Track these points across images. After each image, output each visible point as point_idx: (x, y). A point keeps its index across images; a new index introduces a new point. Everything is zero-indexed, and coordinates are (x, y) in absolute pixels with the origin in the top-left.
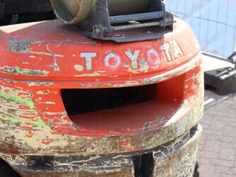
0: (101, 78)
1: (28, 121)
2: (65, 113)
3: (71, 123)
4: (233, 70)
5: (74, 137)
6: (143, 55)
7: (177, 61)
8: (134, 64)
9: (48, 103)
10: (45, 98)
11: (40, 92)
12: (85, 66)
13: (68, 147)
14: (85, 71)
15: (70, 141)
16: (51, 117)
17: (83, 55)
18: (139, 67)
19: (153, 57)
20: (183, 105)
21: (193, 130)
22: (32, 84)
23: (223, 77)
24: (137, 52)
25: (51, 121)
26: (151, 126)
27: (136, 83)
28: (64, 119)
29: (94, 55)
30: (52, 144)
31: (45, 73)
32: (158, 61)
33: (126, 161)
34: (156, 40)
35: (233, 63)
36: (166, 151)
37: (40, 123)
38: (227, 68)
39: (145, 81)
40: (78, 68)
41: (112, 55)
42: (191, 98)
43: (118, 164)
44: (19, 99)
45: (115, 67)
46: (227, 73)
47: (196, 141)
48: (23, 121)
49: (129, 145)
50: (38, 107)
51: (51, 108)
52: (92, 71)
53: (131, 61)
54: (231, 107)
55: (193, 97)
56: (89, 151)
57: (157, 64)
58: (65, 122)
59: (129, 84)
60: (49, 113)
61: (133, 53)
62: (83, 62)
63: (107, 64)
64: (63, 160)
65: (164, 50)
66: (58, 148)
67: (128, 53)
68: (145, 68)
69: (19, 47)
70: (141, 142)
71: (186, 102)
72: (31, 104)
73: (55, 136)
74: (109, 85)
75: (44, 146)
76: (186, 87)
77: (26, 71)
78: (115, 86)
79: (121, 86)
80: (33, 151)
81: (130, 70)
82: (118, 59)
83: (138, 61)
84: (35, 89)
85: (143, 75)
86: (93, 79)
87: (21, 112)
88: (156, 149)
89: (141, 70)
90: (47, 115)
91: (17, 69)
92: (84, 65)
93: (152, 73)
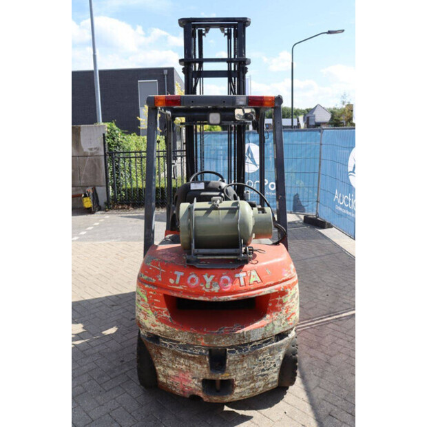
0: (185, 292)
1: (145, 309)
2: (166, 309)
3: (169, 317)
5: (168, 327)
6: (217, 280)
8: (208, 285)
9: (155, 300)
10: (154, 297)
11: (151, 293)
12: (175, 281)
13: (165, 332)
14: (175, 284)
15: (166, 328)
16: (157, 310)
17: (176, 273)
18: (211, 287)
19: (226, 282)
20: (264, 319)
22: (146, 286)
24: (212, 277)
25: (157, 312)
27: (207, 299)
28: (165, 313)
29: (182, 274)
30: (156, 328)
31: (154, 280)
32: (230, 285)
33: (204, 351)
34: (234, 269)
37: (150, 312)
39: (215, 298)
40: (172, 281)
41: (194, 276)
42: (274, 315)
43: (197, 352)
44: (141, 294)
45: (194, 285)
48: (143, 309)
49: (203, 341)
50: (149, 301)
51: (157, 304)
52: (178, 285)
53: (206, 283)
55: (276, 313)
56: (177, 338)
57: (228, 287)
58: (165, 315)
59: (201, 298)
60: (156, 307)
61: (209, 277)
62: (174, 277)
63: (189, 282)
64: (165, 339)
65: (239, 278)
66: (159, 331)
67: (206, 277)
68: (216, 289)
69: (147, 261)
70: (212, 341)
71: (268, 315)
72: (146, 299)
73: (158, 323)
74: (188, 297)
75: (152, 328)
76: (270, 305)
77: (146, 277)
78: (192, 298)
79: (196, 299)
80: (148, 329)
81: (204, 288)
82: (197, 279)
83: (211, 283)
84: (148, 290)
85: (213, 294)
86: (178, 291)
88: (229, 347)
89: (212, 290)
90: (154, 308)
91: (143, 276)
92: (175, 279)
93: (221, 293)
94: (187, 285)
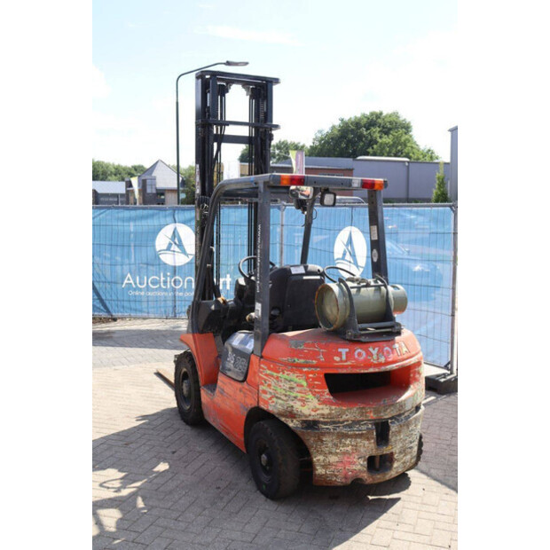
0: (353, 366)
1: (303, 395)
2: (327, 391)
3: (331, 398)
4: (449, 375)
5: (333, 407)
6: (381, 351)
7: (405, 356)
8: (375, 357)
9: (316, 383)
10: (314, 379)
11: (311, 375)
12: (341, 358)
13: (330, 414)
14: (341, 361)
15: (331, 410)
16: (319, 392)
17: (340, 350)
18: (378, 359)
19: (388, 352)
20: (410, 389)
21: (418, 408)
22: (305, 370)
23: (442, 380)
24: (377, 349)
25: (319, 395)
26: (387, 401)
27: (377, 370)
28: (327, 394)
29: (347, 350)
30: (319, 412)
31: (315, 362)
32: (391, 355)
33: (370, 426)
34: (389, 341)
35: (448, 369)
36: (398, 420)
37: (310, 396)
38: (444, 374)
39: (383, 369)
40: (337, 359)
41: (360, 350)
42: (416, 384)
43: (364, 427)
44: (297, 380)
45: (362, 358)
46: (444, 378)
47: (420, 416)
48: (299, 395)
49: (372, 414)
50: (309, 385)
51: (318, 386)
52: (346, 361)
53: (372, 355)
54: (448, 403)
56: (344, 417)
57: (391, 357)
58: (328, 397)
59: (371, 370)
60: (317, 390)
61: (374, 350)
62: (340, 355)
63: (356, 356)
64: (325, 423)
65: (395, 348)
66: (323, 415)
67: (371, 349)
68: (382, 360)
69: (297, 345)
70: (380, 412)
71: (412, 386)
72: (305, 384)
73: (321, 406)
74: (358, 371)
75: (313, 413)
76: (412, 375)
77: (302, 361)
78: (362, 371)
79: (366, 371)
80: (306, 416)
81: (372, 361)
82: (364, 353)
83: (377, 355)
84: (308, 373)
85: (381, 364)
86: (346, 367)
87: (298, 389)
88: (391, 418)
89: (380, 361)
90: (315, 392)
91: (296, 360)
92: (341, 356)
93: (387, 363)
94: (355, 359)
